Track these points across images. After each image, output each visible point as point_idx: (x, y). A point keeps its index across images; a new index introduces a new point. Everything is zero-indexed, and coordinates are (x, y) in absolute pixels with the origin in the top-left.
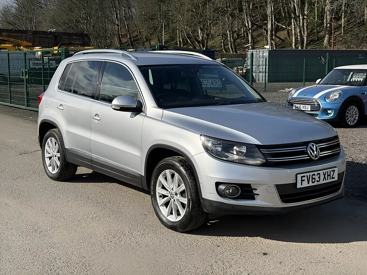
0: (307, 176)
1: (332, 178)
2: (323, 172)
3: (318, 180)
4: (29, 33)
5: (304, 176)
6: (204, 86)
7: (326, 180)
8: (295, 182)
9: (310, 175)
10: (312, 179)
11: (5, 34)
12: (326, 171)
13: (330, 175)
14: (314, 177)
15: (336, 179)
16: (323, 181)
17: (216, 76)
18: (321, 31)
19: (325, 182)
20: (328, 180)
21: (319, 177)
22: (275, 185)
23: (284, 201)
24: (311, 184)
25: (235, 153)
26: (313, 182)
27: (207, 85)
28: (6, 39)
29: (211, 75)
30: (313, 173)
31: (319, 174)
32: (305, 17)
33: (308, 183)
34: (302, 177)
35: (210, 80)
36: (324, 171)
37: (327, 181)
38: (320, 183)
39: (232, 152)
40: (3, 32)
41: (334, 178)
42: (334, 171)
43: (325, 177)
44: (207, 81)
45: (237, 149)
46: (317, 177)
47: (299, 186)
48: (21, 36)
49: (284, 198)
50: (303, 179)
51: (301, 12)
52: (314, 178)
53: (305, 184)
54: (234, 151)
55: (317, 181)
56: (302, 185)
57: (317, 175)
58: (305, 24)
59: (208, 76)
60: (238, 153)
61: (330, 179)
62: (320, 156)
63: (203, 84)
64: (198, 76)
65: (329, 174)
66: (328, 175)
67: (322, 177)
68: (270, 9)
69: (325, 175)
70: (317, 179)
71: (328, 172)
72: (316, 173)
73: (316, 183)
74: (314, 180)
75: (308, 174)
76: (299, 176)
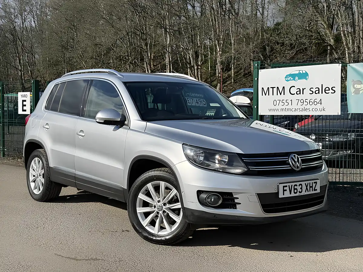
0: (289, 186)
1: (315, 190)
2: (305, 184)
3: (301, 191)
5: (286, 186)
6: (188, 104)
7: (308, 191)
8: (277, 192)
9: (292, 185)
10: (294, 189)
12: (309, 182)
13: (312, 187)
14: (295, 187)
15: (319, 191)
16: (305, 192)
17: (201, 95)
18: (215, 81)
19: (307, 193)
20: (310, 191)
21: (301, 188)
22: (257, 194)
23: (266, 211)
24: (293, 195)
25: (217, 162)
26: (295, 193)
27: (192, 103)
29: (196, 95)
30: (295, 183)
31: (301, 185)
32: (199, 67)
33: (290, 194)
34: (284, 187)
35: (195, 99)
36: (307, 182)
37: (309, 193)
38: (302, 194)
39: (214, 161)
41: (316, 190)
42: (316, 183)
43: (307, 188)
44: (191, 100)
45: (219, 158)
46: (299, 188)
47: (281, 196)
49: (266, 207)
50: (285, 189)
51: (195, 63)
52: (296, 189)
53: (287, 194)
54: (216, 160)
55: (299, 191)
56: (284, 195)
57: (299, 186)
58: (199, 74)
59: (193, 95)
60: (220, 162)
61: (312, 191)
62: (302, 167)
63: (188, 102)
64: (183, 94)
65: (311, 185)
66: (310, 187)
67: (304, 188)
68: (168, 59)
69: (307, 186)
70: (299, 190)
71: (310, 183)
72: (298, 184)
73: (298, 194)
74: (296, 191)
75: (290, 184)
76: (281, 186)
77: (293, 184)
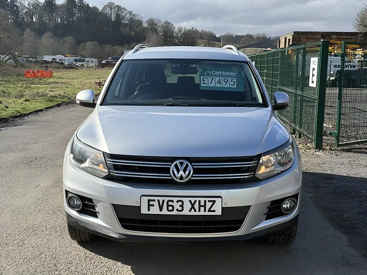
0: (159, 200)
1: (209, 211)
2: (191, 200)
3: (180, 209)
4: (359, 36)
5: (154, 200)
7: (195, 211)
8: (137, 205)
9: (163, 201)
10: (168, 206)
11: (335, 36)
12: (198, 199)
13: (204, 206)
14: (170, 203)
15: (218, 213)
16: (190, 211)
19: (193, 213)
20: (199, 211)
21: (182, 206)
22: (112, 204)
24: (165, 212)
26: (169, 211)
28: (333, 42)
30: (171, 199)
31: (181, 201)
33: (161, 211)
34: (149, 201)
36: (193, 199)
37: (197, 213)
38: (183, 213)
40: (334, 35)
41: (214, 211)
42: (214, 202)
43: (193, 207)
46: (176, 205)
47: (144, 211)
48: (351, 38)
50: (151, 203)
52: (173, 206)
53: (155, 210)
55: (177, 210)
56: (149, 210)
57: (177, 202)
61: (204, 212)
62: (192, 178)
65: (202, 204)
66: (200, 206)
67: (188, 206)
69: (193, 205)
71: (200, 201)
72: (175, 199)
73: (175, 213)
74: (170, 208)
75: (161, 199)
77: (166, 199)
